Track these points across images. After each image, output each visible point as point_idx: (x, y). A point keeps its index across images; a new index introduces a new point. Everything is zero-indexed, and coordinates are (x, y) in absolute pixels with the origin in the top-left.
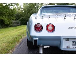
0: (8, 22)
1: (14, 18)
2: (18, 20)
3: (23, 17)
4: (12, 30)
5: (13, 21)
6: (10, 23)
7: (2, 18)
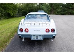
0: (13, 15)
1: (17, 11)
2: (20, 12)
3: (23, 10)
4: (16, 20)
5: (17, 13)
6: (14, 15)
7: (9, 12)
